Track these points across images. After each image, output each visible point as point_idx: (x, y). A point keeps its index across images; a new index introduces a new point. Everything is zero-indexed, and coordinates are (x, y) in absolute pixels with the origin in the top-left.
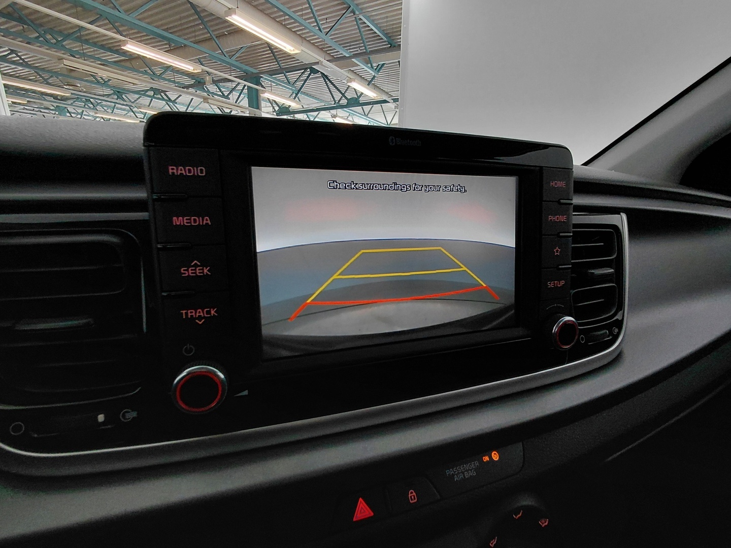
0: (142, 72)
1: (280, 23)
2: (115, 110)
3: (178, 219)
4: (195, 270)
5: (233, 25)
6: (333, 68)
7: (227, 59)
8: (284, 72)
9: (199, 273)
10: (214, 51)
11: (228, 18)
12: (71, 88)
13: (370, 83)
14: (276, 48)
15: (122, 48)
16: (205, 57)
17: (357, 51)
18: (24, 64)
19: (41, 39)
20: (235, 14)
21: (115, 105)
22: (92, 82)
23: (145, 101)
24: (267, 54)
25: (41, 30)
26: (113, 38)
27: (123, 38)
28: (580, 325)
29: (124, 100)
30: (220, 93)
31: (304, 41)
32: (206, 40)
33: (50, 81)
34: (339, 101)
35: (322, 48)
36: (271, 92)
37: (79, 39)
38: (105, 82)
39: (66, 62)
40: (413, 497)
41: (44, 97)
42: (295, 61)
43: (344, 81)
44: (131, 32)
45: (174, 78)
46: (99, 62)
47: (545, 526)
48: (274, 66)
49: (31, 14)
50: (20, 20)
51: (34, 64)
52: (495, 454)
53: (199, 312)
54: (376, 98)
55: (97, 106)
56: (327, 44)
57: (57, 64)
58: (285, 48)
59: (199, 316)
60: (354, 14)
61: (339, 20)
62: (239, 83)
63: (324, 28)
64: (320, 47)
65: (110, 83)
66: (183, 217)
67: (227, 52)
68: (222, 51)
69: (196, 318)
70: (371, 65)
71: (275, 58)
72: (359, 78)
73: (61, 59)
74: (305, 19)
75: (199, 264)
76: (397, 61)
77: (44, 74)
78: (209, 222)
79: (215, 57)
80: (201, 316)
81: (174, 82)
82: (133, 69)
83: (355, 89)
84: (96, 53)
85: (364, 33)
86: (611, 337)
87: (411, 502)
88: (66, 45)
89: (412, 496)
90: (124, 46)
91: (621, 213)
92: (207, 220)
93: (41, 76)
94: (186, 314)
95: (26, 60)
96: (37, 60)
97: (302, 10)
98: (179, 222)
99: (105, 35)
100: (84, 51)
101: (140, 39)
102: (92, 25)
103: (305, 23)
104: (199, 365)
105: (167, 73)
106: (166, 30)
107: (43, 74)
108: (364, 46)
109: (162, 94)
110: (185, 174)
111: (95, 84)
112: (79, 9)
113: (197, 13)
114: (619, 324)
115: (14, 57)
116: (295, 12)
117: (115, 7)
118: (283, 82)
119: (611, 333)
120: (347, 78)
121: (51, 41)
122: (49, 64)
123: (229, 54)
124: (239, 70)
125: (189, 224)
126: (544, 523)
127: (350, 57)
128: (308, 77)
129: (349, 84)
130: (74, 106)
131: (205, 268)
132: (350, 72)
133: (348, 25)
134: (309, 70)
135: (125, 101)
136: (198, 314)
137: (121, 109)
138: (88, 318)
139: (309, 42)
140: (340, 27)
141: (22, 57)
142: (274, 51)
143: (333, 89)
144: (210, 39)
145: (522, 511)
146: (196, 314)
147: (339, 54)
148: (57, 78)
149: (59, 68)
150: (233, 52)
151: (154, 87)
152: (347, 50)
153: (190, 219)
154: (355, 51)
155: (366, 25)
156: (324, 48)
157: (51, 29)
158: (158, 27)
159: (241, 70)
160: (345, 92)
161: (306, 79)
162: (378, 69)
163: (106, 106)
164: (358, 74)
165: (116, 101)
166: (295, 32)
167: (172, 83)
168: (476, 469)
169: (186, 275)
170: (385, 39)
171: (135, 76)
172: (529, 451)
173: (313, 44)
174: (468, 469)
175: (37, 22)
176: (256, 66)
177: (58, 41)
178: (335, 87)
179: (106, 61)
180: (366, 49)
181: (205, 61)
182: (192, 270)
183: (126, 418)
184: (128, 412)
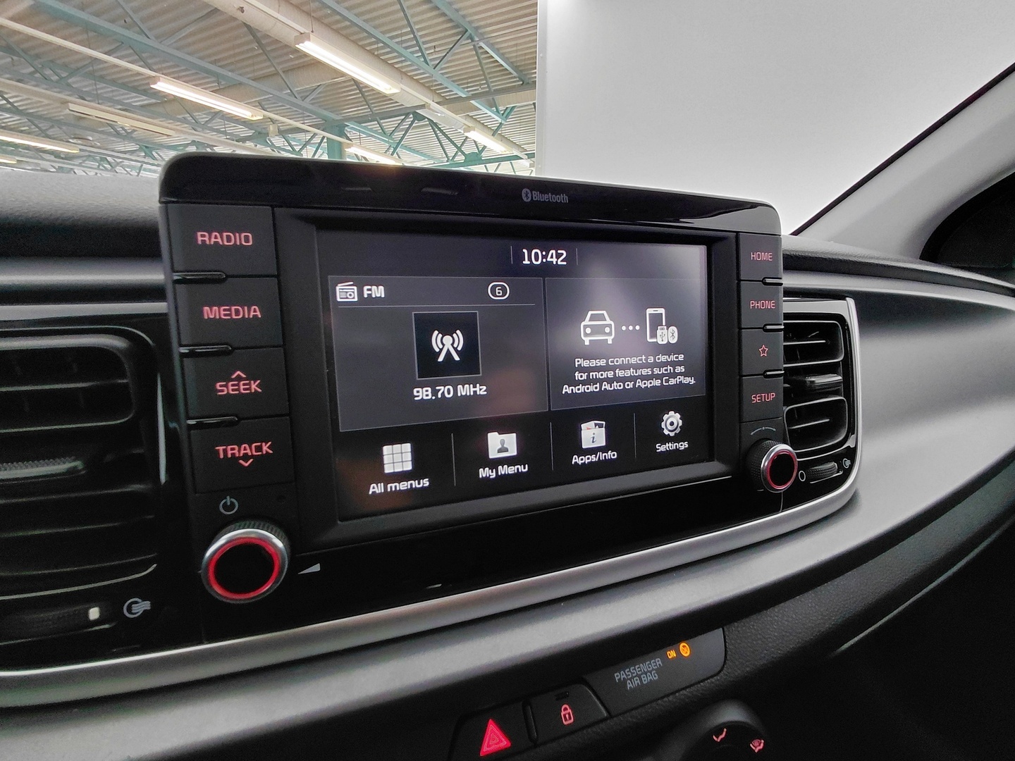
0: (179, 120)
1: (371, 52)
2: (142, 172)
3: (211, 310)
4: (238, 385)
5: (306, 55)
6: (444, 113)
7: (299, 102)
8: (378, 118)
9: (244, 389)
10: (281, 90)
11: (300, 46)
12: (79, 142)
13: (496, 133)
14: (367, 86)
15: (152, 86)
16: (267, 100)
17: (478, 89)
18: (14, 109)
19: (38, 75)
20: (309, 40)
21: (142, 165)
22: (109, 134)
24: (354, 95)
25: (38, 63)
26: (139, 74)
27: (153, 74)
28: (799, 455)
29: (154, 158)
30: (290, 148)
31: (404, 77)
32: (270, 76)
33: (50, 132)
34: (454, 157)
35: (429, 86)
36: (360, 146)
37: (90, 75)
38: (128, 133)
39: (72, 106)
40: (567, 716)
41: (40, 156)
42: (392, 103)
43: (459, 130)
44: (164, 65)
45: (225, 128)
46: (120, 107)
47: (759, 750)
48: (363, 110)
49: (23, 41)
50: (9, 50)
51: (26, 109)
52: (684, 646)
53: (245, 449)
54: (505, 153)
55: (116, 166)
56: (436, 81)
57: (60, 109)
58: (379, 85)
59: (244, 454)
60: (473, 40)
61: (451, 48)
62: (315, 134)
63: (431, 60)
64: (427, 85)
65: (134, 135)
66: (219, 306)
67: (299, 92)
68: (291, 91)
69: (240, 458)
70: (497, 109)
71: (366, 101)
72: (480, 126)
73: (65, 102)
74: (406, 48)
75: (244, 376)
76: (532, 103)
78: (258, 313)
79: (281, 99)
80: (247, 454)
81: (225, 133)
82: (167, 116)
83: (475, 142)
85: (486, 66)
86: (841, 473)
87: (565, 723)
88: (74, 83)
89: (567, 714)
90: (155, 83)
91: (847, 299)
92: (255, 311)
93: (37, 127)
94: (225, 451)
95: (15, 104)
96: (32, 103)
97: (401, 35)
98: (213, 311)
99: (128, 70)
100: (99, 92)
101: (176, 75)
102: (110, 55)
103: (406, 53)
104: (244, 528)
105: (214, 121)
106: (214, 62)
107: (40, 124)
108: (487, 83)
110: (221, 243)
111: (114, 136)
112: (91, 34)
113: (256, 39)
114: (851, 454)
116: (392, 38)
117: (142, 32)
118: (376, 132)
119: (840, 467)
120: (465, 127)
121: (52, 78)
122: (47, 110)
123: (301, 95)
124: (315, 117)
125: (229, 317)
126: (757, 746)
127: (468, 98)
128: (411, 125)
129: (466, 134)
130: (84, 167)
131: (252, 382)
132: (469, 119)
133: (464, 56)
134: (411, 116)
135: (156, 160)
136: (242, 452)
137: (150, 171)
138: (74, 460)
139: (411, 77)
140: (454, 58)
141: (11, 100)
142: (363, 90)
143: (445, 141)
144: (274, 75)
145: (725, 730)
146: (239, 451)
147: (453, 94)
148: (60, 128)
149: (63, 115)
150: (306, 91)
151: (197, 140)
152: (464, 88)
153: (230, 310)
154: (475, 90)
155: (488, 55)
156: (432, 86)
157: (52, 61)
158: (201, 58)
159: (319, 116)
160: (462, 145)
161: (408, 129)
162: (506, 114)
163: (128, 167)
164: (479, 121)
165: (143, 159)
166: (392, 65)
167: (221, 135)
168: (658, 671)
169: (225, 393)
170: (515, 74)
171: (170, 126)
172: (733, 642)
173: (417, 81)
174: (646, 670)
175: (33, 52)
176: (339, 110)
177: (61, 78)
178: (448, 138)
179: (129, 104)
180: (489, 87)
181: (268, 104)
182: (233, 385)
183: (133, 611)
184: (136, 603)
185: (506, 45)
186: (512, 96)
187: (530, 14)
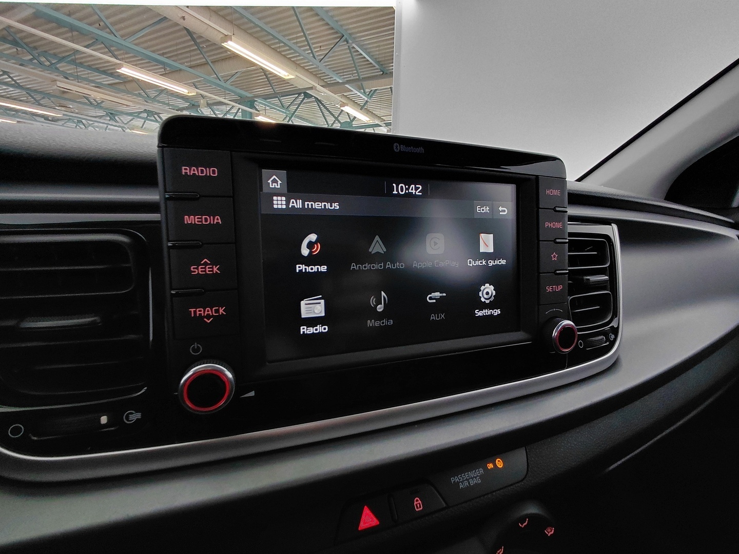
0: (135, 95)
1: (275, 49)
3: (189, 218)
4: (205, 268)
5: (228, 50)
6: (326, 93)
7: (222, 83)
8: (278, 96)
9: (209, 271)
10: (210, 75)
11: (224, 45)
12: (63, 109)
13: (362, 108)
14: (271, 73)
15: (118, 71)
16: (199, 81)
17: (351, 77)
18: (17, 85)
19: (35, 61)
20: (231, 41)
21: (107, 126)
22: (85, 104)
23: (138, 122)
24: (262, 79)
25: (35, 53)
26: (108, 62)
27: (118, 62)
28: (579, 330)
29: (116, 121)
31: (298, 67)
32: (202, 65)
33: (42, 102)
34: (332, 124)
35: (315, 74)
36: (266, 115)
37: (73, 62)
38: (98, 104)
39: (59, 84)
40: (418, 505)
41: (34, 118)
42: (288, 86)
43: (337, 105)
44: (126, 56)
45: (169, 101)
46: (93, 85)
47: (551, 535)
48: (268, 90)
49: (25, 37)
50: (15, 43)
51: (26, 85)
52: (499, 461)
53: (208, 311)
54: (369, 122)
55: (88, 127)
56: (321, 70)
57: (50, 86)
58: (280, 73)
60: (348, 43)
61: (332, 48)
62: (233, 107)
63: (318, 56)
64: (314, 73)
65: (102, 105)
66: (195, 215)
67: (222, 77)
68: (217, 76)
69: (205, 317)
70: (364, 91)
71: (270, 83)
72: (352, 103)
73: (54, 81)
74: (300, 47)
75: (209, 262)
76: (389, 87)
77: (35, 95)
78: (220, 221)
79: (209, 81)
80: (209, 314)
81: (168, 104)
82: (128, 92)
83: (348, 113)
84: (90, 75)
85: (357, 61)
86: (608, 343)
87: (417, 510)
88: (60, 67)
90: (120, 69)
91: (612, 224)
92: (218, 219)
93: (33, 98)
94: (195, 312)
95: (18, 81)
96: (30, 81)
97: (297, 38)
98: (191, 220)
99: (100, 59)
100: (79, 74)
101: (135, 63)
102: (88, 48)
103: (300, 50)
104: (207, 364)
105: (161, 96)
106: (162, 55)
108: (357, 73)
109: (156, 116)
110: (197, 174)
111: (88, 105)
112: (75, 33)
113: (193, 39)
114: (615, 331)
115: (6, 78)
116: (290, 40)
117: (111, 32)
118: (277, 105)
119: (607, 339)
120: (341, 103)
121: (45, 64)
122: (41, 86)
123: (224, 79)
124: (233, 94)
125: (201, 223)
126: (550, 532)
127: (344, 83)
128: (302, 101)
129: (342, 108)
130: (65, 126)
131: (214, 266)
132: (343, 97)
133: (342, 53)
134: (303, 95)
135: (118, 122)
136: (206, 313)
138: (95, 316)
139: (303, 68)
140: (333, 54)
141: (15, 78)
142: (269, 76)
143: (326, 113)
144: (205, 64)
145: (527, 519)
146: (204, 312)
147: (334, 80)
148: (50, 99)
149: (52, 90)
150: (228, 76)
151: (148, 109)
152: (341, 76)
153: (201, 218)
154: (349, 77)
155: (358, 53)
156: (318, 74)
157: (46, 52)
158: (154, 52)
159: (236, 93)
160: (338, 116)
161: (300, 104)
162: (371, 94)
163: (97, 127)
164: (351, 99)
165: (109, 122)
166: (289, 59)
167: (165, 106)
168: (481, 477)
169: (196, 273)
170: (377, 67)
171: (130, 99)
172: (533, 459)
173: (307, 70)
174: (472, 476)
175: (31, 45)
176: (251, 90)
177: (52, 64)
178: (329, 111)
179: (100, 83)
180: (358, 75)
181: (200, 85)
182: (201, 268)
183: (130, 419)
184: (132, 413)
185: (372, 46)
186: (375, 82)
187: (390, 25)
